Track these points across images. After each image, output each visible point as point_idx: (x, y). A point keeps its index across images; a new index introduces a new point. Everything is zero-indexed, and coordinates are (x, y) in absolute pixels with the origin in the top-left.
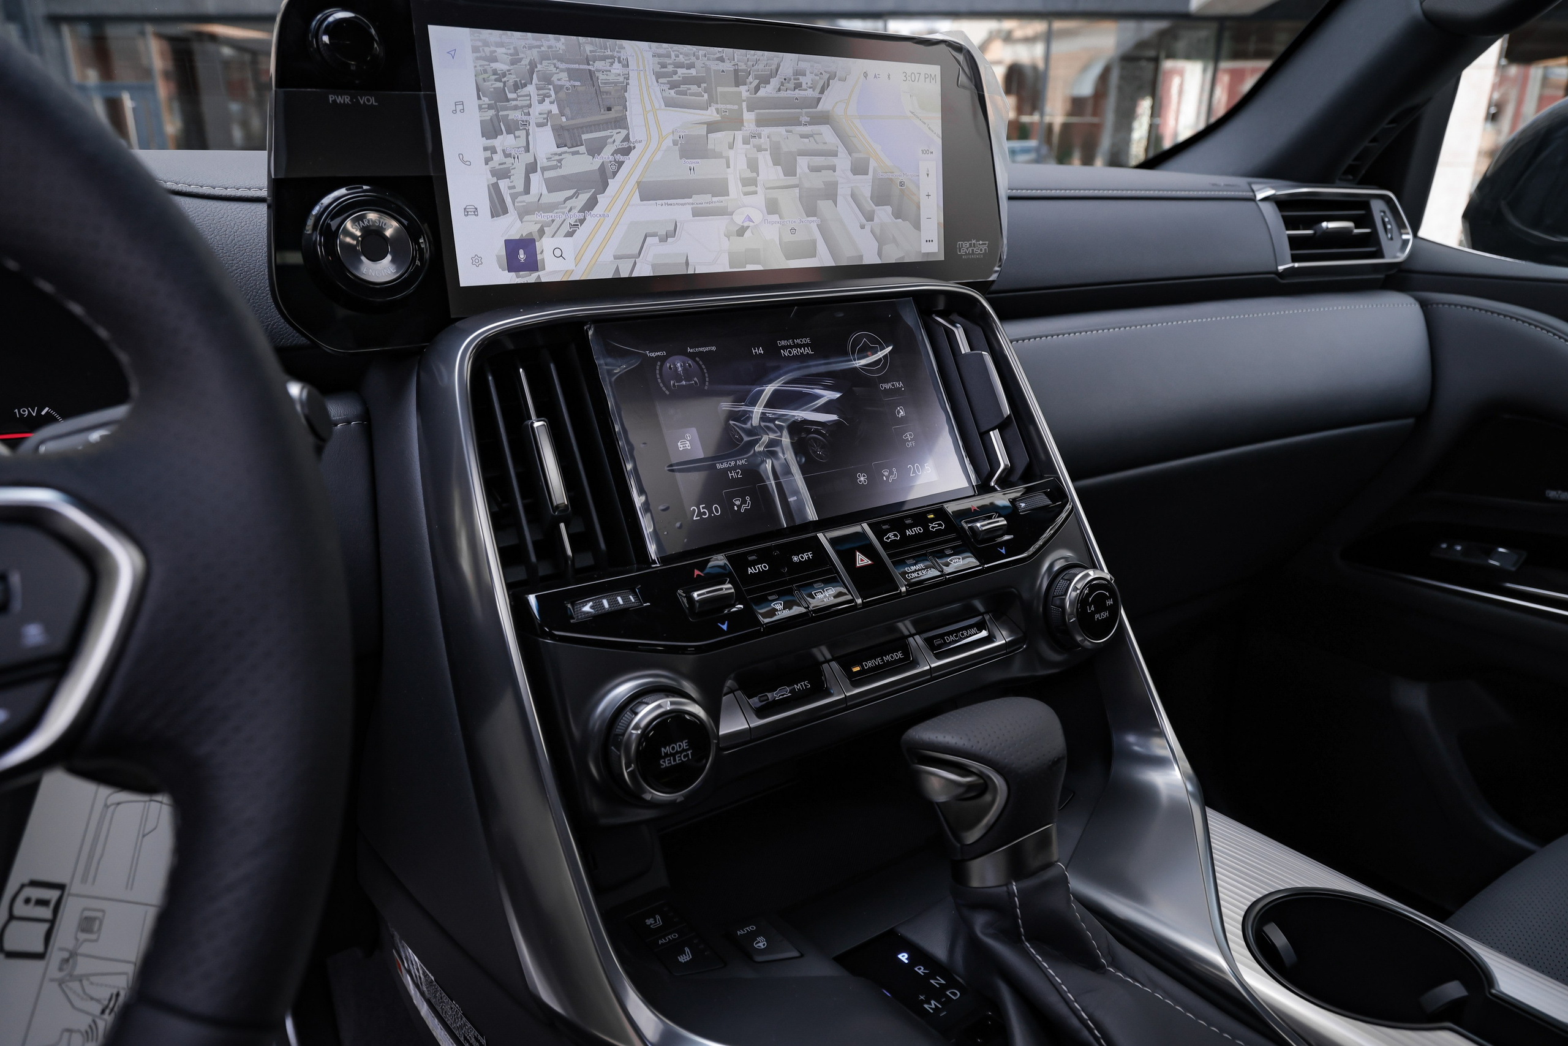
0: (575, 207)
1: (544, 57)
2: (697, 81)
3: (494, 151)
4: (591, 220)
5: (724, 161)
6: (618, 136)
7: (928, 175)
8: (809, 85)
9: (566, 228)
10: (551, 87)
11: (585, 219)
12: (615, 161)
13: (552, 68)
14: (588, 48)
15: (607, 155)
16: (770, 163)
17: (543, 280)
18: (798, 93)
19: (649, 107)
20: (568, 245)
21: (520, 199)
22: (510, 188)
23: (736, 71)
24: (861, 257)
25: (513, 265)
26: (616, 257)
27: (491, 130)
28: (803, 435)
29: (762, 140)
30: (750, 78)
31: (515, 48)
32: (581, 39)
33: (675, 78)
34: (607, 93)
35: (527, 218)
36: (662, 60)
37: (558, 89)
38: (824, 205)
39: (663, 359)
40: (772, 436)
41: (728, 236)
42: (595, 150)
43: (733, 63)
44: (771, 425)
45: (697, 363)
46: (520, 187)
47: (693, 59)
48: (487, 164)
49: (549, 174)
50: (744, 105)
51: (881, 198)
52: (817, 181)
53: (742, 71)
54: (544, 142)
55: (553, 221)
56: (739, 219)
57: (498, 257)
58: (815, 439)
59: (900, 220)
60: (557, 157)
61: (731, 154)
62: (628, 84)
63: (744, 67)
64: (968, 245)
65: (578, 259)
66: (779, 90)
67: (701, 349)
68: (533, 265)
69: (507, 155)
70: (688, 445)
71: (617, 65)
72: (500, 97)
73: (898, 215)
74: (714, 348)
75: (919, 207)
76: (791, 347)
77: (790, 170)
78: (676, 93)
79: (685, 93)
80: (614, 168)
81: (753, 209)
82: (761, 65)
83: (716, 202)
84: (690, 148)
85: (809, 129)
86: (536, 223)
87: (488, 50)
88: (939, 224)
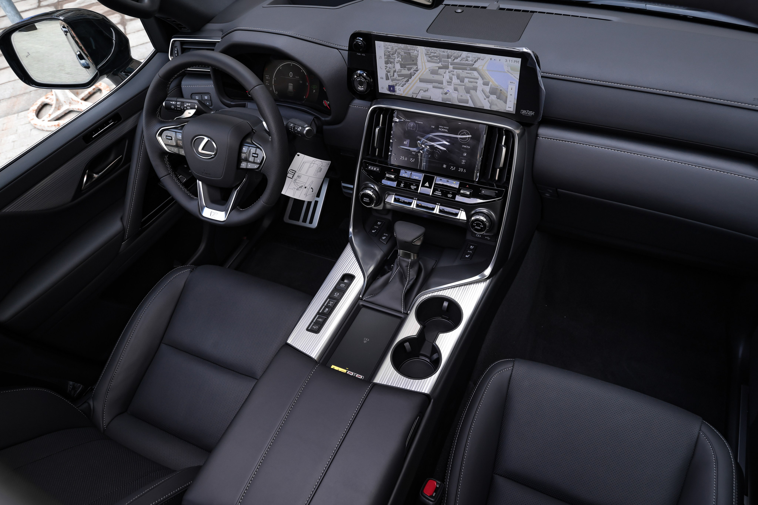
0: (404, 81)
1: (399, 49)
2: (437, 56)
3: (387, 67)
4: (407, 84)
5: (442, 76)
6: (415, 67)
7: (512, 89)
8: (471, 60)
9: (401, 85)
12: (414, 72)
13: (400, 51)
14: (409, 47)
15: (412, 71)
16: (456, 78)
17: (396, 95)
18: (467, 62)
19: (423, 61)
20: (402, 89)
21: (392, 77)
22: (390, 75)
23: (448, 55)
24: (484, 107)
25: (390, 90)
26: (413, 93)
27: (387, 63)
29: (454, 73)
30: (452, 57)
31: (393, 46)
32: (407, 45)
33: (431, 55)
34: (413, 57)
35: (393, 81)
36: (428, 51)
37: (401, 56)
38: (472, 92)
41: (442, 94)
42: (409, 69)
43: (447, 53)
46: (392, 75)
47: (436, 51)
48: (385, 69)
49: (398, 73)
50: (450, 63)
51: (492, 93)
52: (471, 85)
53: (449, 55)
54: (398, 67)
55: (399, 83)
56: (446, 91)
57: (387, 88)
59: (499, 100)
60: (401, 70)
61: (445, 75)
62: (418, 56)
64: (525, 111)
65: (404, 92)
66: (461, 61)
68: (394, 91)
69: (390, 68)
71: (416, 51)
72: (389, 56)
73: (498, 98)
75: (507, 98)
77: (462, 81)
78: (431, 59)
79: (433, 59)
80: (414, 74)
81: (450, 89)
82: (456, 54)
83: (440, 85)
84: (433, 72)
85: (470, 72)
86: (395, 83)
87: (387, 46)
88: (514, 103)
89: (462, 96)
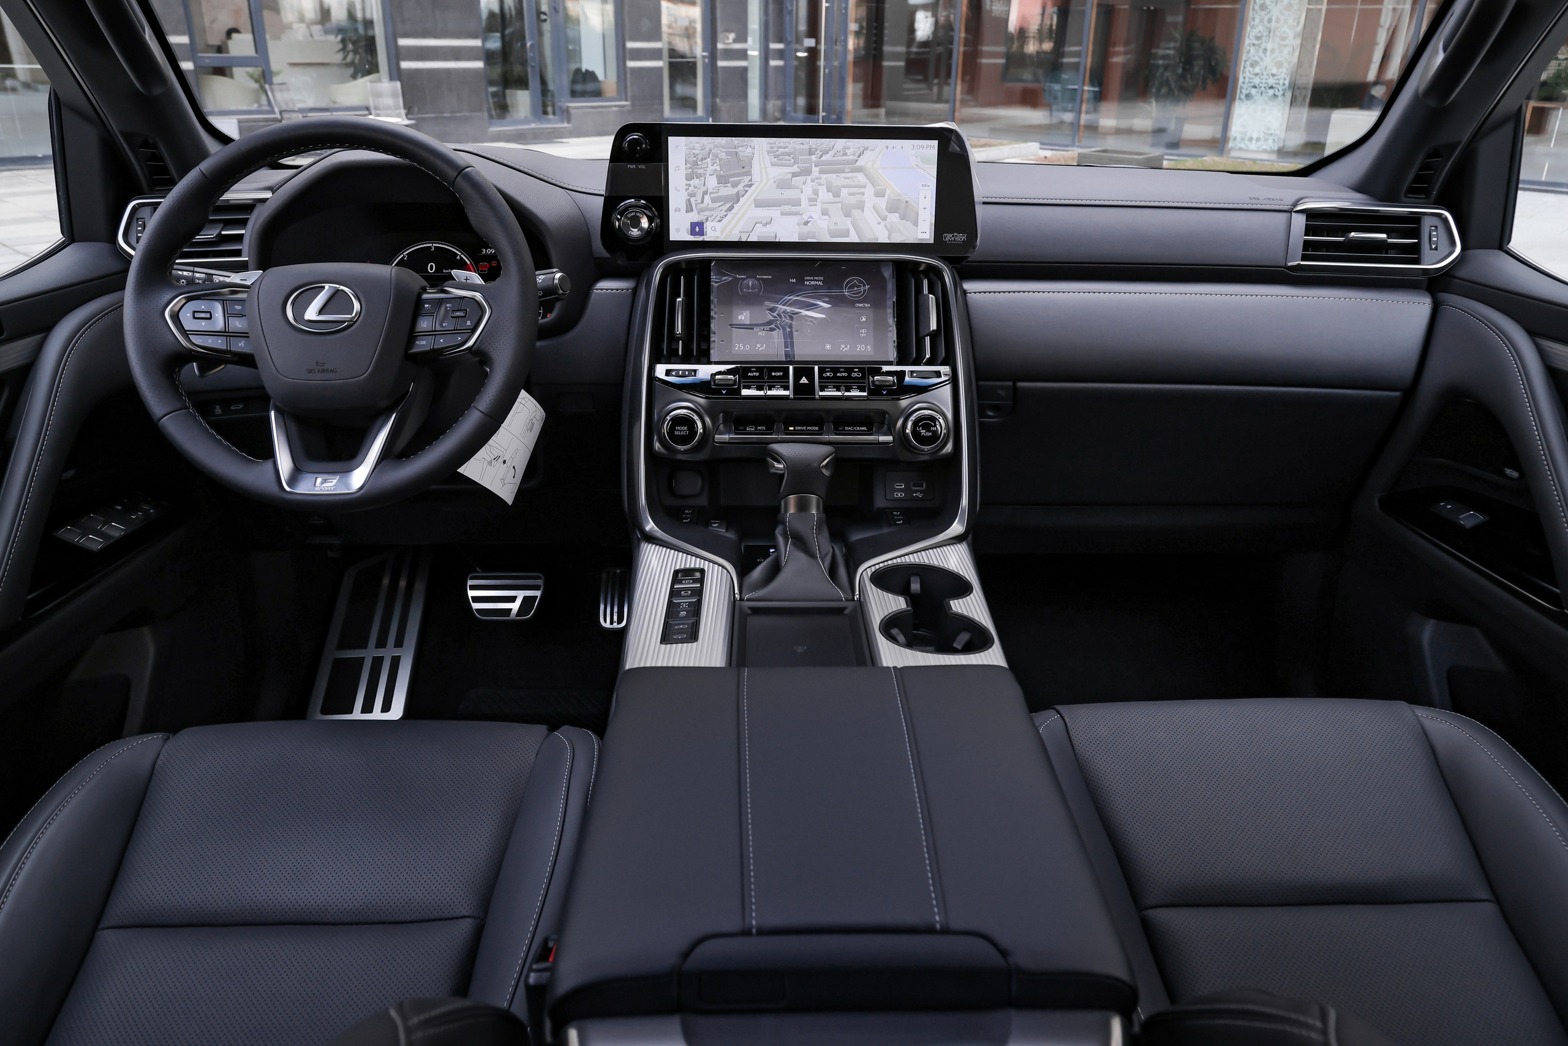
0: (723, 210)
1: (716, 147)
2: (789, 154)
3: (690, 185)
4: (730, 215)
5: (800, 190)
6: (746, 179)
7: (925, 198)
8: (852, 153)
9: (718, 218)
10: (718, 159)
11: (727, 215)
12: (744, 190)
13: (719, 151)
14: (736, 142)
15: (740, 187)
16: (826, 191)
17: (706, 240)
18: (845, 158)
19: (763, 166)
20: (718, 226)
21: (699, 205)
22: (695, 201)
23: (810, 149)
24: (877, 239)
25: (693, 233)
26: (740, 232)
27: (689, 178)
29: (822, 180)
30: (818, 151)
31: (703, 144)
32: (735, 139)
33: (777, 153)
34: (743, 161)
35: (701, 213)
36: (771, 145)
37: (720, 160)
38: (856, 213)
39: (744, 280)
41: (799, 225)
42: (734, 185)
43: (809, 145)
45: (761, 283)
46: (699, 201)
47: (788, 144)
48: (686, 190)
49: (712, 195)
50: (813, 164)
51: (892, 208)
52: (853, 200)
53: (813, 148)
54: (712, 182)
55: (713, 215)
56: (805, 218)
57: (687, 229)
59: (905, 221)
60: (718, 188)
61: (804, 187)
62: (753, 157)
63: (815, 147)
64: (951, 236)
65: (723, 232)
66: (834, 156)
67: (763, 277)
68: (702, 233)
69: (695, 187)
71: (749, 148)
72: (695, 163)
73: (902, 218)
74: (770, 277)
75: (917, 214)
76: (813, 280)
77: (837, 195)
78: (778, 160)
79: (781, 160)
80: (744, 193)
81: (815, 212)
82: (824, 146)
83: (794, 209)
84: (783, 185)
85: (849, 175)
86: (705, 215)
87: (691, 145)
88: (931, 223)
89: (836, 224)
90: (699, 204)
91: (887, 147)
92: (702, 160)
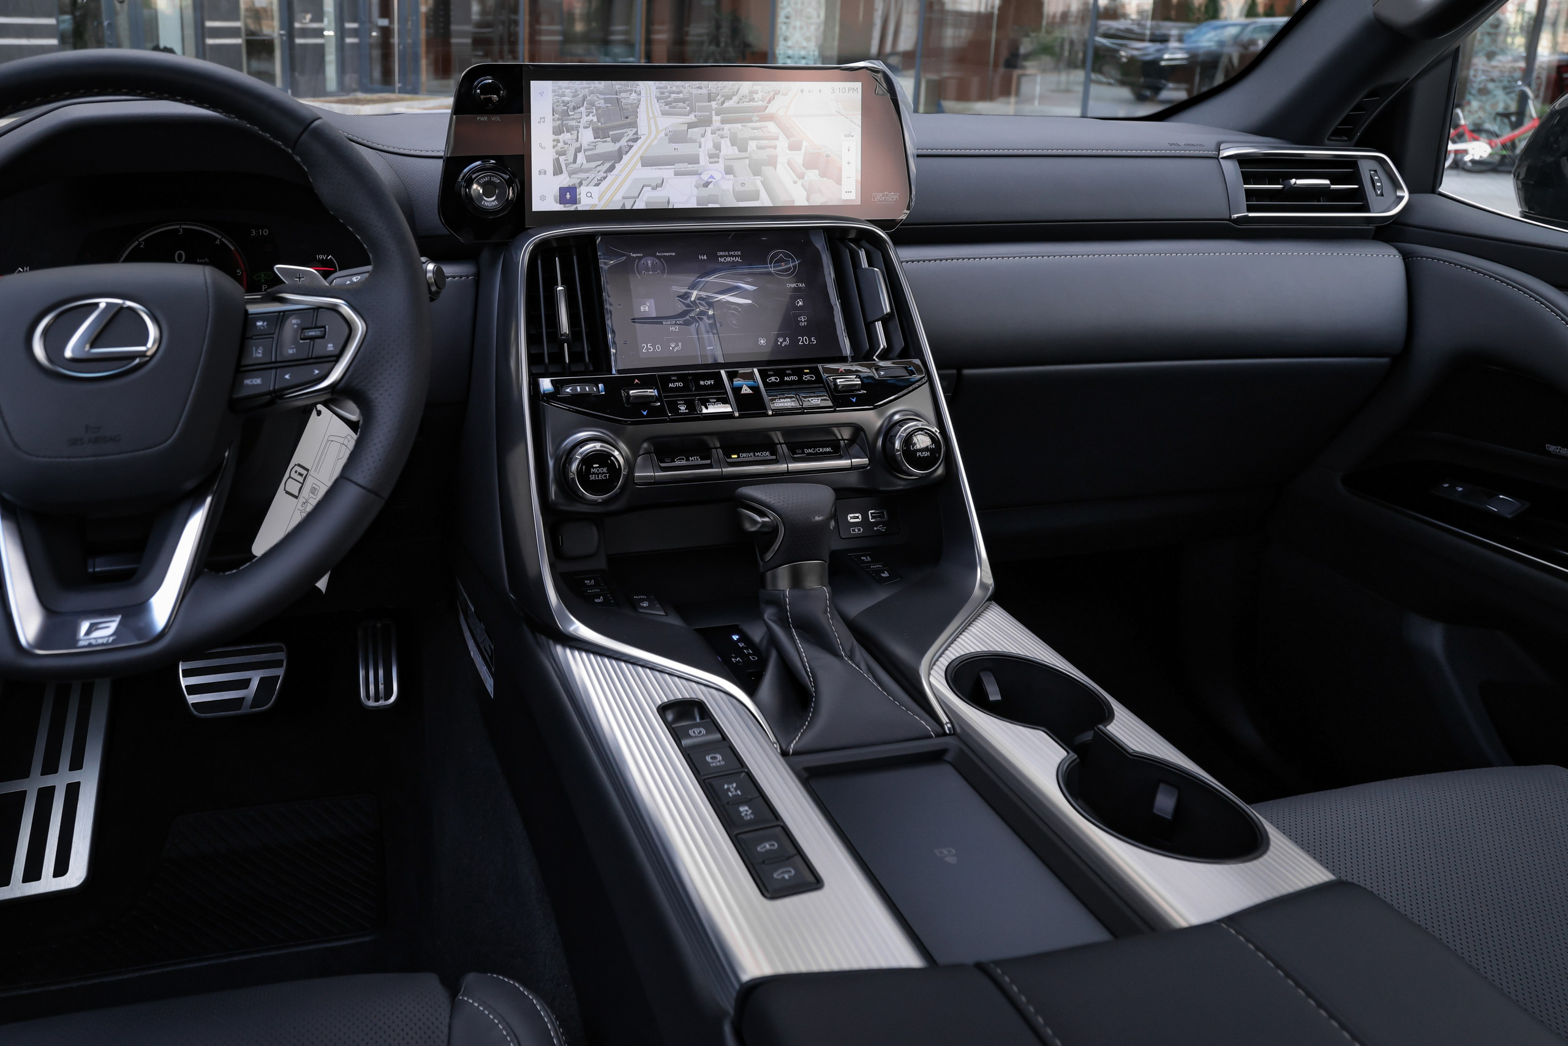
0: (601, 170)
1: (592, 93)
2: (683, 101)
3: (558, 141)
4: (610, 177)
5: (698, 144)
6: (630, 132)
7: (849, 150)
8: (760, 98)
9: (595, 181)
10: (594, 108)
11: (607, 177)
12: (628, 145)
13: (596, 98)
14: (617, 87)
15: (623, 142)
16: (729, 144)
17: (579, 209)
18: (751, 104)
19: (651, 116)
20: (595, 191)
21: (570, 166)
22: (565, 160)
23: (709, 94)
24: (793, 201)
25: (562, 200)
26: (623, 198)
27: (558, 131)
28: (725, 310)
29: (725, 132)
30: (719, 97)
31: (576, 89)
32: (614, 82)
33: (669, 99)
34: (626, 109)
35: (573, 176)
36: (662, 90)
37: (598, 109)
38: (766, 170)
39: (640, 258)
40: (702, 308)
41: (697, 187)
42: (616, 140)
43: (708, 89)
44: (703, 303)
45: (662, 262)
46: (571, 160)
47: (682, 89)
48: (554, 148)
49: (588, 153)
50: (714, 112)
51: (810, 165)
52: (763, 155)
53: (714, 93)
54: (587, 137)
55: (588, 178)
56: (705, 177)
57: (555, 196)
58: (733, 314)
59: (825, 179)
60: (594, 144)
61: (703, 140)
62: (639, 104)
63: (715, 91)
64: (881, 195)
65: (600, 198)
66: (739, 103)
67: (665, 254)
68: (574, 200)
69: (565, 143)
70: (647, 309)
71: (634, 94)
72: (565, 114)
73: (824, 175)
74: (674, 254)
75: (840, 170)
76: (726, 256)
77: (743, 148)
78: (670, 108)
79: (675, 107)
80: (627, 149)
81: (715, 171)
82: (726, 90)
83: (691, 167)
84: (676, 137)
85: (758, 124)
86: (579, 178)
87: (560, 91)
88: (857, 181)
89: (743, 184)
90: (570, 163)
91: (802, 91)
92: (574, 108)
